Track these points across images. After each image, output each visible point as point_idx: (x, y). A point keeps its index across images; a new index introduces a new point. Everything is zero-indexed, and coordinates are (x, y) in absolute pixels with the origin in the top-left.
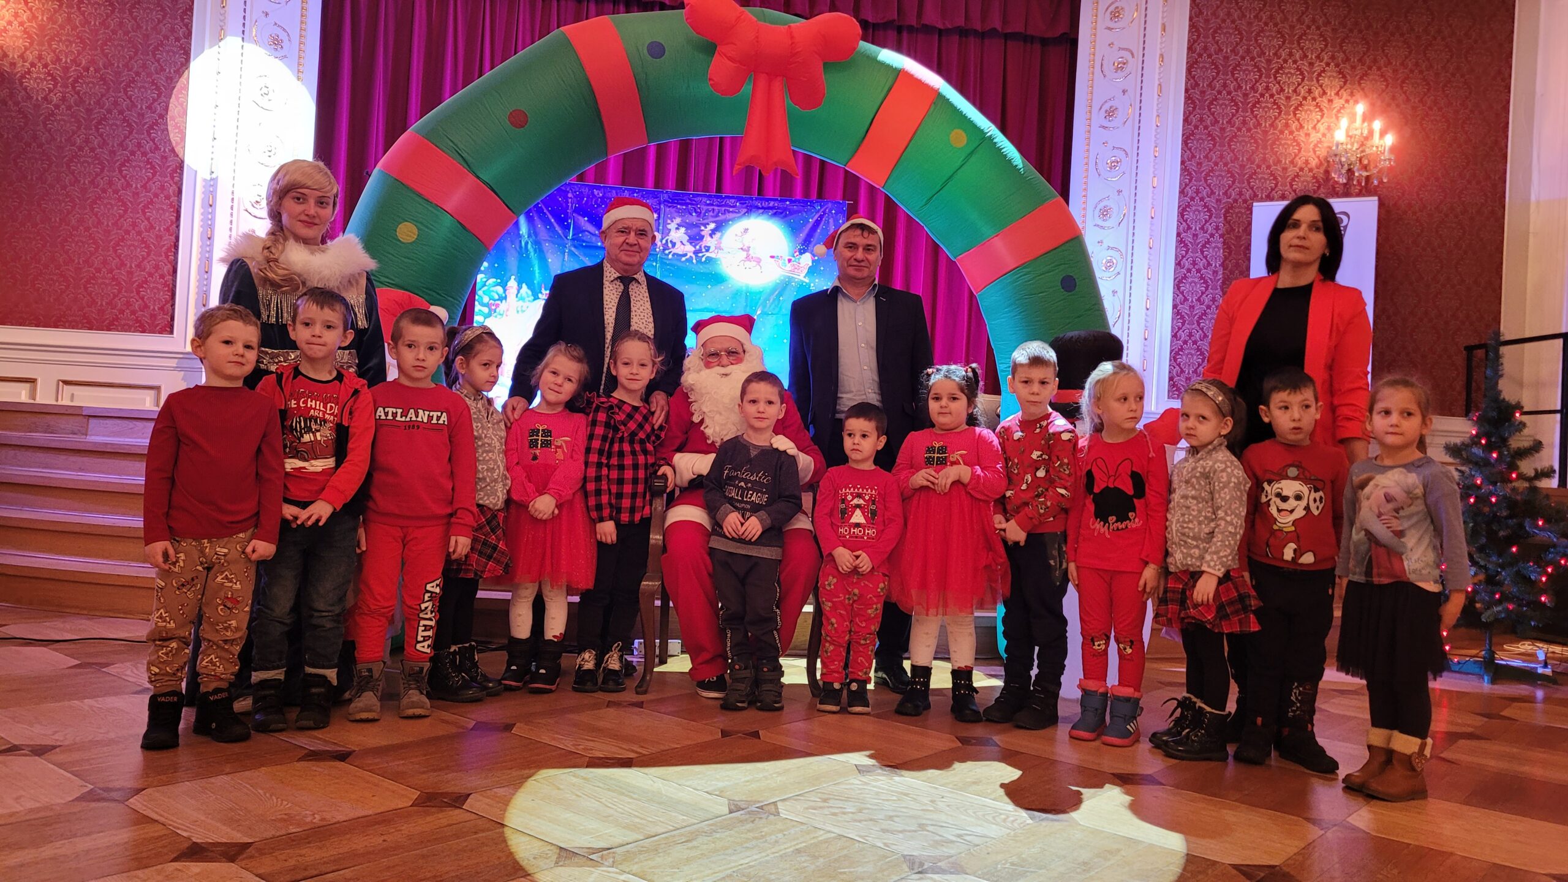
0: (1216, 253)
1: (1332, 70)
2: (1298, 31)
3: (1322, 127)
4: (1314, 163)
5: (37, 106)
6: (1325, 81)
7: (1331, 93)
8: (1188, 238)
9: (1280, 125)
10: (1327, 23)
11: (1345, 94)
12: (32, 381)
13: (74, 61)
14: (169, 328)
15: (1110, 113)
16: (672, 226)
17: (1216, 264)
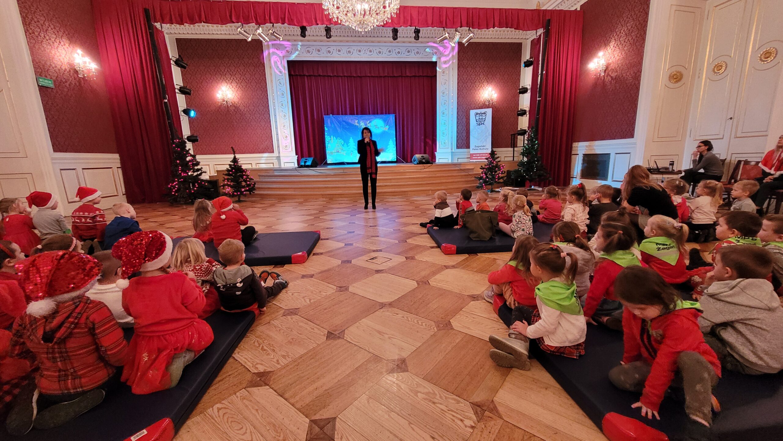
0: (464, 120)
1: (485, 81)
2: (479, 74)
3: (484, 93)
4: (482, 100)
5: (242, 112)
6: (484, 84)
7: (485, 86)
8: (459, 117)
9: (476, 93)
10: (484, 71)
11: (488, 86)
12: (251, 164)
13: (248, 103)
14: (273, 152)
15: (443, 93)
16: (361, 122)
17: (465, 122)
